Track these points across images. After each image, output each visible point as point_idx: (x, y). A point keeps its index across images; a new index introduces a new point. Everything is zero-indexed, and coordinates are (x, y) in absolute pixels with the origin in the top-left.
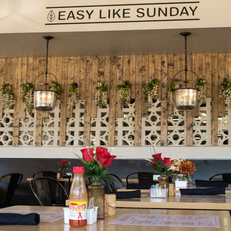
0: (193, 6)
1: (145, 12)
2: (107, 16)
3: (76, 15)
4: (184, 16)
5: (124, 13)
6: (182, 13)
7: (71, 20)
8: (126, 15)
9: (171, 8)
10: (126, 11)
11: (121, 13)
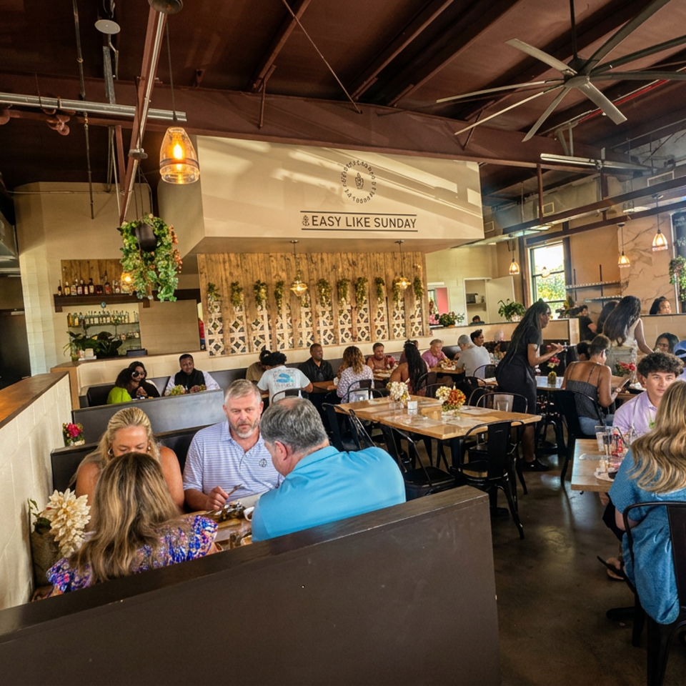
0: (413, 218)
1: (380, 222)
2: (352, 224)
3: (328, 222)
4: (407, 228)
5: (366, 222)
6: (406, 225)
7: (323, 226)
8: (367, 224)
9: (398, 220)
10: (367, 220)
11: (363, 222)
